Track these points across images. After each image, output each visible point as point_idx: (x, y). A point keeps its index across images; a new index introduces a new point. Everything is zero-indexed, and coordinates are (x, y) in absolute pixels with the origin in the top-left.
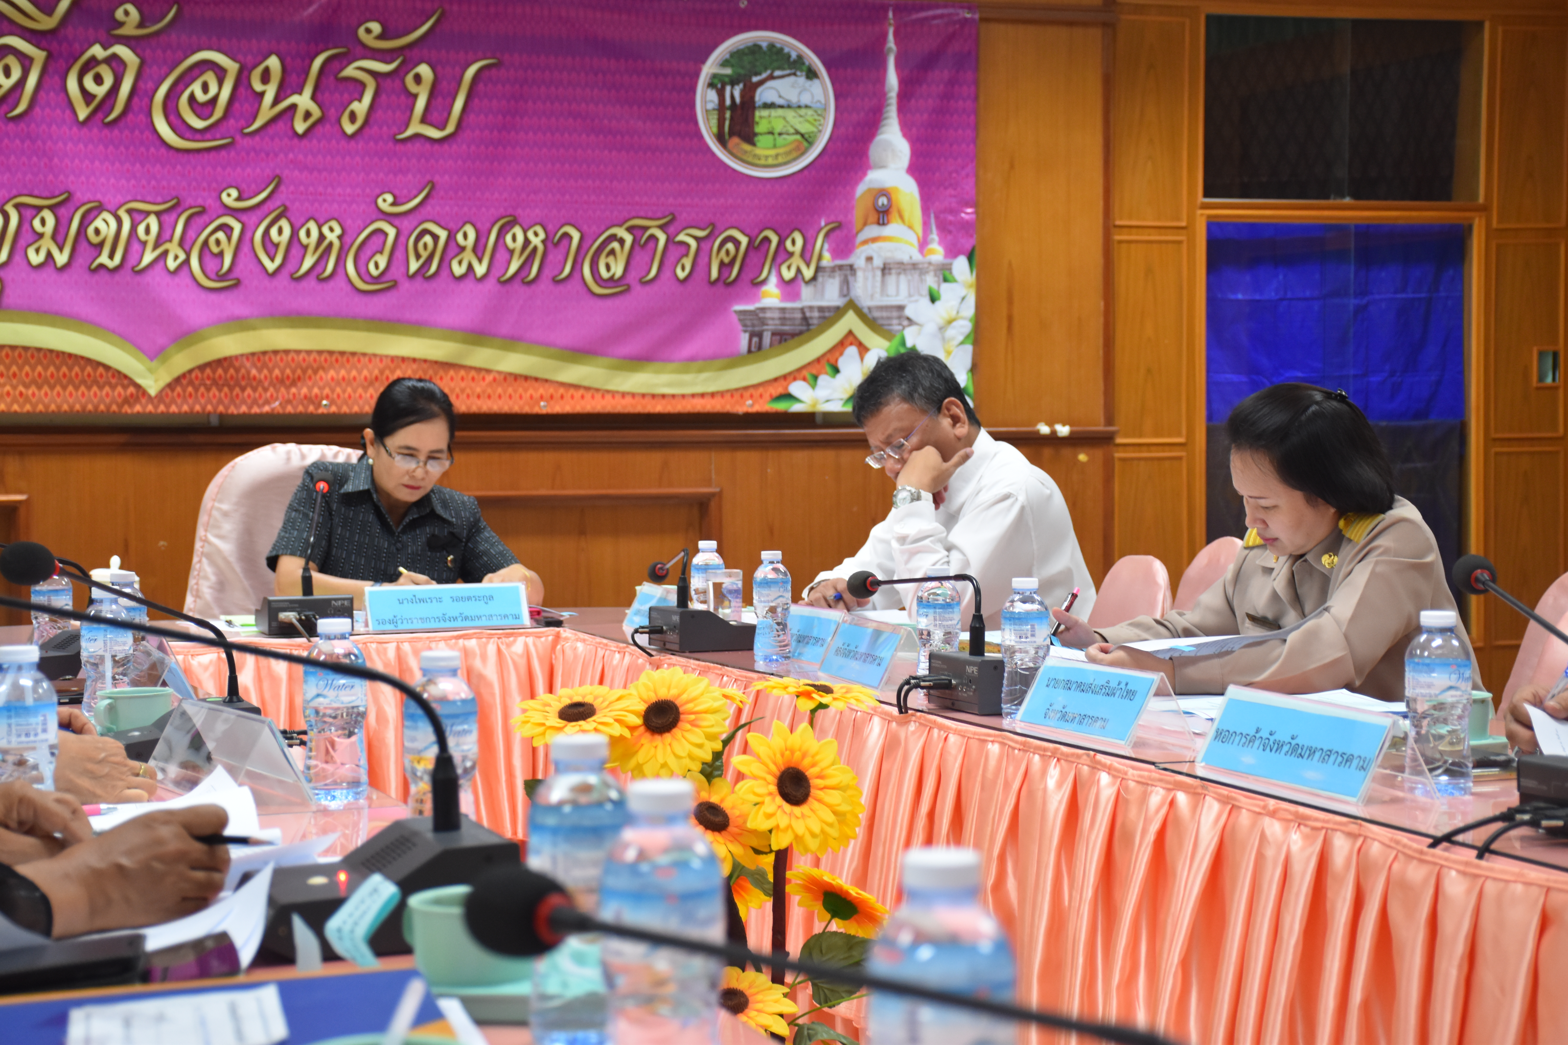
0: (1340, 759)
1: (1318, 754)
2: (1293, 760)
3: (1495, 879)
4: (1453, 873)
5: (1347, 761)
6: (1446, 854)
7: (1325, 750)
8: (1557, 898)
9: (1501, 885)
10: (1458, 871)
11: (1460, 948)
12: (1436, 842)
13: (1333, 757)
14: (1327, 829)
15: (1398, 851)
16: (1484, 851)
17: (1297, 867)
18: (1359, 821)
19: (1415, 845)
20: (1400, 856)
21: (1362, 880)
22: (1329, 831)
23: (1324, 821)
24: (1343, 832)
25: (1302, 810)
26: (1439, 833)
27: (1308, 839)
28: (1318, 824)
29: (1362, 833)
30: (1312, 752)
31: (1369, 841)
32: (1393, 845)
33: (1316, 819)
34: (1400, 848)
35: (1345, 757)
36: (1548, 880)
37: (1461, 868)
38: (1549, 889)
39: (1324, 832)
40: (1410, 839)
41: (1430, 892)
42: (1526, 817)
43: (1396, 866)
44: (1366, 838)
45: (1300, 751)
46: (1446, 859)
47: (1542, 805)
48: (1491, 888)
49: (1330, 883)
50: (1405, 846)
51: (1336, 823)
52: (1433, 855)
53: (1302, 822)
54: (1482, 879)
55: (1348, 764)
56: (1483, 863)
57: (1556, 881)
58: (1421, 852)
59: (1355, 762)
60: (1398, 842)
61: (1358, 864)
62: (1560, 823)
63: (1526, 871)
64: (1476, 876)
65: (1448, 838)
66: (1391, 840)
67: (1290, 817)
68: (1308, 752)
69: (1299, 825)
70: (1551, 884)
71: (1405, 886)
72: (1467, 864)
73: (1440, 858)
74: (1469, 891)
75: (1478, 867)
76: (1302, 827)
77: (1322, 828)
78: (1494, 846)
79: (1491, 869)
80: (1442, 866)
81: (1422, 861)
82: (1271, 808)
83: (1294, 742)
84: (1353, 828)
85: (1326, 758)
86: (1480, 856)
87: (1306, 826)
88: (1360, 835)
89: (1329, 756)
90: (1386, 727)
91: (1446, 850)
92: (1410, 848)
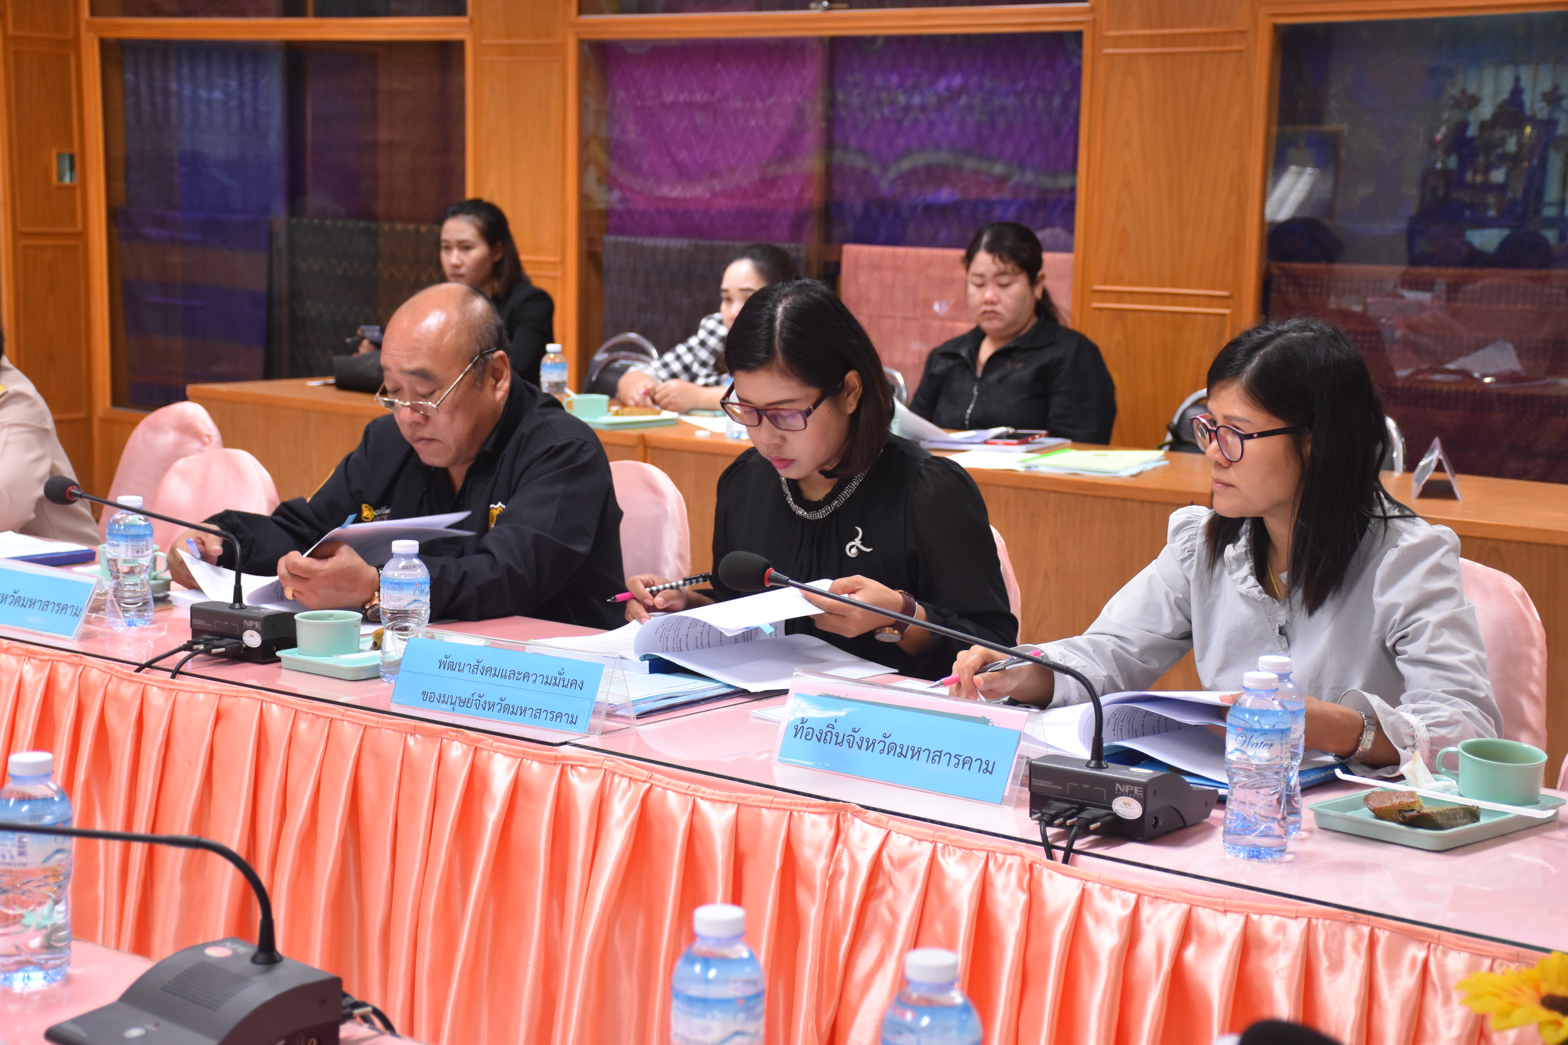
0: (56, 608)
1: (38, 605)
2: (17, 609)
3: (184, 691)
4: (155, 689)
5: (62, 609)
6: (149, 676)
7: (43, 601)
8: (226, 701)
9: (190, 695)
10: (158, 687)
11: (160, 738)
12: (141, 668)
13: (50, 607)
14: (53, 661)
15: (112, 675)
16: (176, 672)
17: (28, 689)
18: (80, 655)
19: (125, 671)
20: (113, 677)
21: (82, 695)
22: (55, 662)
23: (50, 655)
24: (66, 662)
25: (31, 647)
26: (144, 662)
27: (39, 669)
28: (47, 658)
29: (82, 663)
30: (33, 603)
31: (88, 668)
32: (108, 671)
33: (44, 654)
34: (113, 673)
35: (61, 606)
36: (221, 690)
37: (161, 685)
38: (221, 695)
39: (51, 662)
40: (120, 666)
41: (138, 702)
42: (201, 647)
43: (110, 686)
44: (85, 666)
45: (22, 602)
46: (149, 680)
47: (209, 637)
48: (181, 697)
49: (57, 699)
50: (117, 671)
51: (61, 656)
52: (140, 677)
53: (31, 656)
54: (177, 691)
55: (64, 611)
56: (175, 681)
57: (226, 691)
58: (131, 676)
59: (69, 610)
60: (112, 669)
61: (79, 685)
62: (223, 649)
63: (206, 685)
64: (171, 690)
65: (149, 665)
66: (106, 667)
67: (22, 653)
68: (29, 603)
69: (29, 658)
70: (222, 693)
71: (118, 698)
72: (164, 682)
73: (145, 679)
74: (167, 700)
75: (172, 684)
76: (32, 660)
77: (49, 660)
78: (182, 669)
79: (182, 685)
80: (146, 684)
81: (130, 681)
82: (5, 647)
83: (16, 595)
84: (75, 659)
85: (45, 607)
86: (173, 677)
87: (35, 659)
88: (80, 665)
89: (47, 606)
90: (93, 585)
91: (147, 673)
92: (122, 673)
